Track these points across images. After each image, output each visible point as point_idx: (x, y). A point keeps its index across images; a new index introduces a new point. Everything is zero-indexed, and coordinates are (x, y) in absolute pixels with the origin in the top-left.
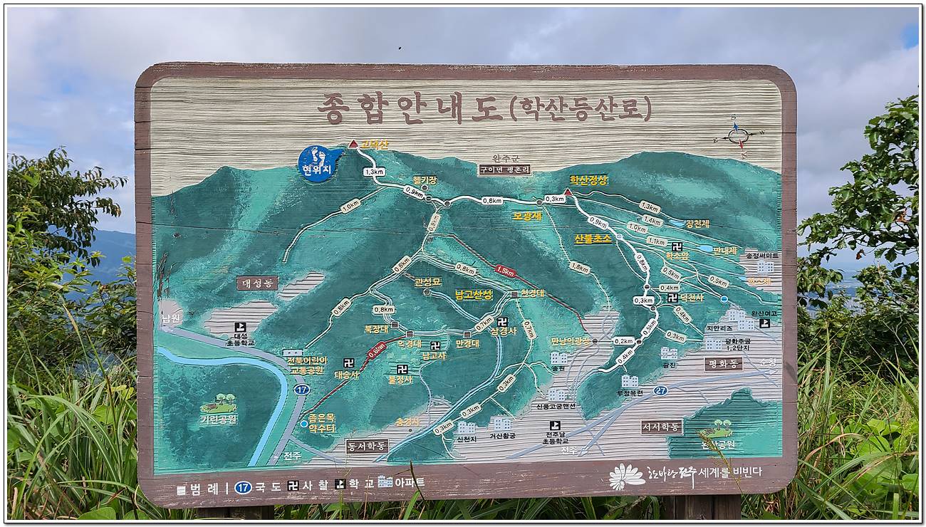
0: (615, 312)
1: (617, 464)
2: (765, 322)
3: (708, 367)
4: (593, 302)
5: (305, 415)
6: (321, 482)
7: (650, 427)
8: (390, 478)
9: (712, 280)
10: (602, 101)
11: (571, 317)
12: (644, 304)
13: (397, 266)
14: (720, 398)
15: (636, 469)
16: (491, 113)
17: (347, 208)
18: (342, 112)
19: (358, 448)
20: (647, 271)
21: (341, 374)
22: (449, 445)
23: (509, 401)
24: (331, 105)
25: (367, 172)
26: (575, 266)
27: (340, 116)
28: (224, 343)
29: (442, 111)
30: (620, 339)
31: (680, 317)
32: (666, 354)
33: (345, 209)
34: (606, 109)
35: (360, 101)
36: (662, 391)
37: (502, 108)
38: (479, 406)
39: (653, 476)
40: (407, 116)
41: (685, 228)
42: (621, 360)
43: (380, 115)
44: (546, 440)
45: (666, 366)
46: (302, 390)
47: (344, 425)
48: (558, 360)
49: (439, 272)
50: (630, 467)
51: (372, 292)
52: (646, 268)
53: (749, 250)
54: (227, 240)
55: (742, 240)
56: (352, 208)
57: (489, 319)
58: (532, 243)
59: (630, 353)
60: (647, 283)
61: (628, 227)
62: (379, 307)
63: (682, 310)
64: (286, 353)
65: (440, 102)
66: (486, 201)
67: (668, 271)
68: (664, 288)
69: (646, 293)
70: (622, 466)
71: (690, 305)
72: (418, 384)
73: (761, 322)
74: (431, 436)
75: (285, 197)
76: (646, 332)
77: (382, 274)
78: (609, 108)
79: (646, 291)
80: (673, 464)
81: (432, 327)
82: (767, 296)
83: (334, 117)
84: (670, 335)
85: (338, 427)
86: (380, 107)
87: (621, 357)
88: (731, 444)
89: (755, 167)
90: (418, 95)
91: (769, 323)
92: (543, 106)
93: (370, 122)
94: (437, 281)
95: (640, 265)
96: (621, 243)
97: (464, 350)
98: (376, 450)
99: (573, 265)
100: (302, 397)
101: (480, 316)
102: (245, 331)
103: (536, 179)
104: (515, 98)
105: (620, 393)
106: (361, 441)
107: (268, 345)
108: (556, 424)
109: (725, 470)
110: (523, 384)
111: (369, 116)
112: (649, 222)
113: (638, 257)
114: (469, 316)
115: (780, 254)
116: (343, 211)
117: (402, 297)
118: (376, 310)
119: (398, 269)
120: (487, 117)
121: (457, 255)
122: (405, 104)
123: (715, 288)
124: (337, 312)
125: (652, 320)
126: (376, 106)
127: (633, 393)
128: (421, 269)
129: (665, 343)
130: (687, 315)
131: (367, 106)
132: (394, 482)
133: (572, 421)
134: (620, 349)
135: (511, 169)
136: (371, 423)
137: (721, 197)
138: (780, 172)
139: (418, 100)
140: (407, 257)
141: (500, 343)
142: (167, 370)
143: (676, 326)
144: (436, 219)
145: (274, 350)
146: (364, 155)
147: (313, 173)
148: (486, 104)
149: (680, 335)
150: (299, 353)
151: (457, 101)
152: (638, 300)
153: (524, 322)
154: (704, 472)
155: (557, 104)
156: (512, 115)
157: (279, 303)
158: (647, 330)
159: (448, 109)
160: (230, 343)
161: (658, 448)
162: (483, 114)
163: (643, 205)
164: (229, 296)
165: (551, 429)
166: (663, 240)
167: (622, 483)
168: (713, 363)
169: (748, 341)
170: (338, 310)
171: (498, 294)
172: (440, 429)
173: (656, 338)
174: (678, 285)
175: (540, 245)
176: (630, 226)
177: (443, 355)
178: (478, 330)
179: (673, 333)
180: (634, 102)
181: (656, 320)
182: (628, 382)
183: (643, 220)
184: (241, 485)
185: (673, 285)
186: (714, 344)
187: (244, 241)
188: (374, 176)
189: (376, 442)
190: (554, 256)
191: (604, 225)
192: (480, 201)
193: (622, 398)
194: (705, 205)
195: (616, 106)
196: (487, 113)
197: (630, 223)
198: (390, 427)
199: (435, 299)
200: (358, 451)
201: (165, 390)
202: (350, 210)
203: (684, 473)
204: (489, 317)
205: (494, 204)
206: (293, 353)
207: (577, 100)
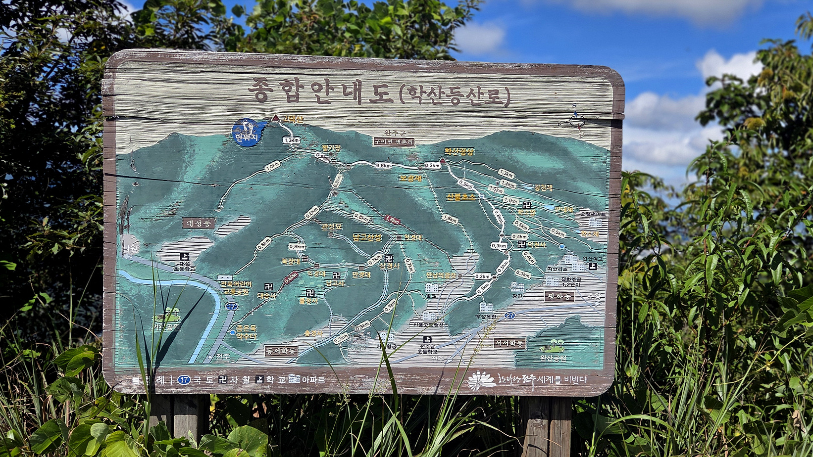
0: (477, 254)
1: (475, 370)
2: (593, 265)
3: (548, 299)
4: (460, 245)
5: (234, 326)
6: (245, 377)
7: (501, 343)
8: (298, 376)
9: (553, 232)
10: (472, 90)
11: (443, 255)
12: (499, 248)
13: (308, 213)
14: (556, 322)
15: (489, 376)
16: (385, 97)
17: (269, 168)
18: (267, 93)
19: (274, 352)
20: (503, 223)
21: (262, 295)
22: (345, 352)
23: (393, 319)
24: (258, 87)
25: (286, 140)
26: (447, 218)
27: (265, 96)
28: (171, 269)
29: (346, 94)
30: (479, 274)
31: (527, 259)
32: (515, 287)
33: (268, 168)
34: (475, 96)
35: (281, 84)
36: (511, 316)
37: (393, 93)
38: (369, 323)
39: (502, 380)
40: (318, 97)
41: (533, 191)
42: (480, 290)
43: (297, 96)
44: (420, 351)
45: (515, 297)
46: (231, 306)
47: (263, 335)
48: (432, 289)
49: (341, 219)
50: (484, 373)
51: (289, 233)
52: (502, 221)
53: (582, 209)
54: (175, 189)
55: (580, 201)
56: (274, 168)
57: (379, 256)
58: (414, 200)
59: (487, 286)
60: (502, 233)
61: (489, 189)
62: (294, 245)
63: (529, 254)
64: (220, 278)
65: (345, 87)
66: (378, 166)
67: (519, 224)
68: (515, 237)
69: (501, 240)
70: (478, 373)
71: (535, 250)
72: (321, 305)
73: (590, 265)
74: (331, 345)
75: (220, 158)
76: (501, 270)
77: (296, 219)
78: (477, 95)
79: (501, 238)
80: (518, 373)
81: (334, 261)
82: (595, 245)
83: (261, 97)
84: (519, 273)
85: (259, 334)
86: (297, 90)
87: (480, 289)
88: (563, 358)
89: (590, 144)
90: (327, 81)
91: (596, 266)
92: (425, 92)
93: (289, 101)
94: (339, 226)
95: (497, 218)
96: (483, 200)
97: (360, 281)
98: (288, 355)
99: (445, 217)
100: (231, 312)
101: (372, 254)
102: (188, 260)
103: (418, 150)
104: (404, 86)
105: (478, 317)
106: (277, 347)
107: (205, 271)
108: (428, 338)
109: (558, 378)
110: (403, 307)
111: (289, 97)
112: (505, 186)
113: (496, 213)
114: (363, 254)
115: (607, 213)
116: (266, 170)
117: (311, 237)
118: (292, 246)
119: (309, 216)
120: (381, 100)
121: (354, 206)
122: (316, 88)
123: (555, 238)
124: (260, 247)
125: (504, 261)
126: (294, 89)
127: (489, 317)
128: (326, 216)
129: (515, 279)
130: (533, 258)
131: (287, 88)
132: (301, 379)
133: (441, 337)
134: (479, 283)
135: (399, 141)
136: (286, 334)
137: (562, 167)
138: (609, 148)
139: (327, 85)
140: (316, 207)
141: (386, 275)
142: (127, 288)
143: (524, 266)
144: (339, 179)
145: (211, 275)
146: (284, 127)
147: (243, 140)
148: (380, 90)
149: (527, 273)
150: (230, 278)
151: (358, 87)
152: (495, 246)
153: (405, 260)
154: (542, 379)
155: (437, 91)
156: (401, 99)
157: (215, 239)
158: (501, 269)
159: (351, 93)
160: (176, 269)
161: (506, 359)
162: (378, 98)
163: (502, 172)
164: (177, 231)
165: (424, 343)
166: (516, 200)
167: (478, 386)
168: (552, 295)
169: (579, 280)
170: (262, 246)
171: (386, 238)
172: (338, 340)
173: (508, 276)
174: (526, 235)
175: (420, 201)
176: (491, 188)
177: (342, 283)
178: (369, 265)
179: (521, 271)
180: (497, 92)
181: (508, 261)
182: (485, 308)
183: (501, 183)
184: (182, 378)
185: (522, 235)
186: (552, 281)
187: (188, 190)
188: (291, 143)
189: (289, 348)
190: (431, 209)
191: (470, 187)
192: (374, 165)
193: (480, 319)
194: (549, 173)
195: (483, 94)
196: (381, 97)
197: (490, 185)
198: (300, 337)
199: (337, 241)
200: (274, 354)
201: (125, 304)
202: (272, 169)
203: (526, 379)
205: (385, 168)
206: (225, 278)
207: (452, 89)
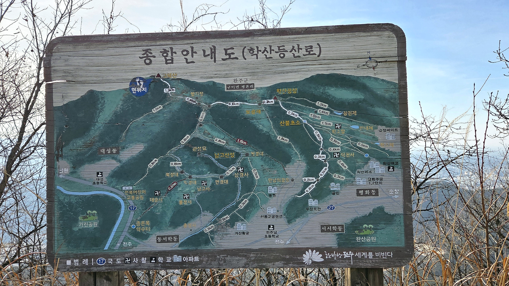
0: (304, 163)
1: (307, 249)
2: (391, 168)
3: (358, 194)
4: (291, 158)
5: (133, 222)
6: (143, 259)
7: (325, 228)
8: (180, 256)
9: (360, 145)
10: (293, 47)
11: (279, 165)
12: (320, 159)
13: (183, 140)
14: (367, 211)
15: (318, 253)
16: (232, 56)
18: (151, 58)
19: (162, 240)
20: (321, 140)
21: (153, 199)
22: (212, 238)
23: (245, 214)
24: (145, 55)
25: (166, 91)
26: (281, 138)
27: (151, 61)
28: (91, 184)
29: (205, 56)
30: (307, 178)
31: (341, 166)
32: (334, 186)
33: (154, 111)
34: (296, 51)
35: (161, 52)
36: (332, 208)
37: (237, 53)
38: (229, 217)
39: (328, 256)
40: (187, 59)
41: (342, 115)
42: (308, 190)
43: (172, 59)
44: (266, 236)
45: (334, 194)
46: (132, 208)
47: (154, 227)
48: (272, 190)
49: (205, 143)
50: (315, 251)
51: (168, 154)
52: (320, 138)
53: (380, 127)
54: (93, 128)
55: (377, 121)
57: (233, 169)
58: (256, 127)
59: (312, 187)
60: (321, 147)
61: (310, 116)
62: (174, 163)
63: (342, 162)
64: (124, 188)
65: (204, 51)
66: (230, 104)
67: (333, 140)
68: (331, 150)
69: (321, 153)
70: (310, 251)
71: (347, 158)
72: (194, 204)
73: (389, 168)
74: (202, 234)
75: (122, 105)
76: (322, 174)
77: (174, 145)
78: (297, 50)
79: (321, 151)
80: (340, 250)
81: (202, 173)
82: (391, 153)
83: (148, 61)
85: (151, 229)
86: (172, 55)
87: (307, 189)
88: (374, 239)
89: (383, 80)
90: (192, 48)
91: (393, 169)
92: (260, 51)
93: (167, 63)
94: (205, 148)
95: (317, 137)
96: (306, 125)
97: (220, 186)
98: (173, 241)
99: (279, 138)
100: (132, 212)
101: (228, 166)
102: (102, 176)
103: (257, 91)
104: (245, 47)
105: (307, 209)
106: (165, 236)
107: (114, 184)
108: (272, 226)
109: (371, 254)
110: (253, 204)
111: (166, 60)
112: (322, 113)
113: (316, 133)
114: (222, 167)
115: (399, 129)
116: (153, 112)
117: (186, 157)
118: (172, 164)
119: (183, 142)
120: (230, 58)
121: (214, 133)
122: (185, 53)
123: (360, 149)
124: (151, 166)
125: (325, 168)
126: (170, 54)
127: (315, 209)
128: (195, 141)
129: (333, 180)
130: (345, 165)
131: (165, 55)
132: (182, 259)
133: (281, 224)
134: (307, 184)
135: (243, 86)
136: (170, 226)
137: (363, 97)
138: (397, 82)
139: (192, 51)
140: (188, 135)
141: (240, 182)
142: (61, 198)
143: (338, 170)
144: (203, 115)
145: (118, 186)
146: (164, 81)
147: (137, 92)
148: (229, 52)
149: (341, 176)
150: (131, 188)
151: (213, 51)
152: (316, 157)
153: (252, 170)
154: (359, 255)
155: (268, 49)
156: (244, 57)
157: (120, 161)
159: (209, 55)
160: (94, 183)
161: (331, 240)
162: (228, 57)
163: (318, 104)
164: (94, 157)
165: (269, 230)
166: (330, 123)
167: (310, 261)
168: (361, 192)
169: (381, 179)
170: (152, 165)
171: (238, 155)
172: (207, 230)
173: (328, 178)
174: (339, 148)
175: (261, 127)
176: (311, 115)
177: (208, 188)
178: (227, 175)
179: (337, 175)
180: (311, 47)
181: (327, 168)
182: (312, 203)
183: (318, 112)
184: (100, 260)
185: (337, 148)
186: (361, 182)
187: (101, 128)
188: (169, 92)
189: (173, 236)
190: (268, 133)
191: (296, 115)
192: (227, 104)
193: (309, 212)
194: (354, 102)
195: (301, 49)
196: (230, 56)
197: (311, 114)
198: (180, 228)
199: (203, 159)
201: (61, 209)
202: (157, 111)
203: (346, 255)
204: (233, 167)
205: (235, 105)
206: (127, 188)
207: (279, 47)
